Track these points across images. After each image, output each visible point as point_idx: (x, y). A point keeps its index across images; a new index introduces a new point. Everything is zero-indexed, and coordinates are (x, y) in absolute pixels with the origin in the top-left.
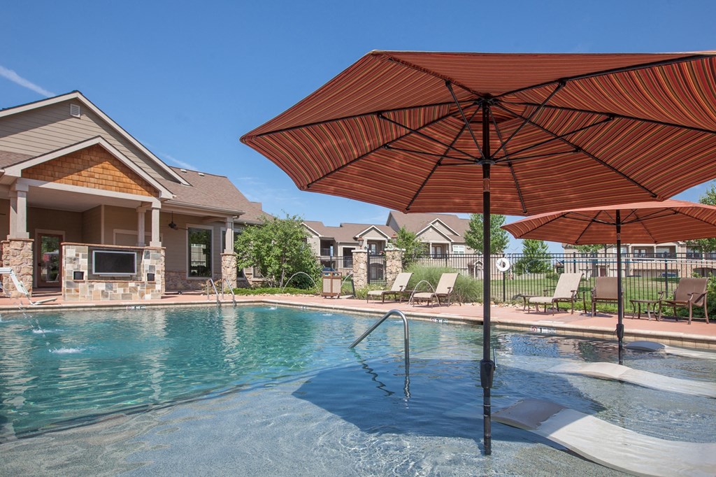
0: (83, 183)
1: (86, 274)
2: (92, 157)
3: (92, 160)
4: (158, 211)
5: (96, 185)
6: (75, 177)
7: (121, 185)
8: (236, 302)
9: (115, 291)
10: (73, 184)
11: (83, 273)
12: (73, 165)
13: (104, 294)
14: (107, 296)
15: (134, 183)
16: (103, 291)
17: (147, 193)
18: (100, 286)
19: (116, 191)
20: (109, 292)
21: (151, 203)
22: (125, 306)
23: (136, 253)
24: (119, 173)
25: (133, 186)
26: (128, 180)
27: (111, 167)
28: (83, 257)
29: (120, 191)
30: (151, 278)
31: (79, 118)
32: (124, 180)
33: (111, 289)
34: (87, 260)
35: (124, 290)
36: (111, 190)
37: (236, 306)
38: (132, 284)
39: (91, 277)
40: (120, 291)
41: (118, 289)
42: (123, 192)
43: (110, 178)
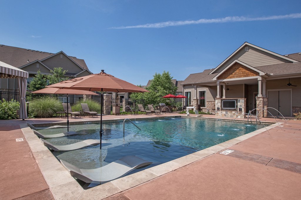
0: (233, 77)
1: (220, 108)
2: (236, 67)
3: (235, 68)
4: (261, 81)
5: (237, 77)
6: (231, 76)
7: (245, 74)
8: (261, 122)
9: (228, 114)
10: (230, 78)
11: (219, 108)
12: (230, 72)
13: (225, 115)
14: (226, 116)
15: (249, 72)
16: (225, 114)
17: (255, 75)
18: (224, 112)
19: (243, 77)
20: (226, 114)
21: (257, 78)
22: (216, 119)
23: (235, 101)
24: (244, 70)
25: (250, 74)
26: (248, 72)
27: (242, 68)
28: (219, 103)
29: (245, 77)
30: (240, 110)
31: (248, 51)
32: (246, 72)
33: (227, 113)
34: (220, 104)
35: (231, 114)
36: (242, 77)
37: (260, 124)
38: (233, 112)
39: (222, 109)
40: (230, 114)
41: (229, 114)
42: (246, 77)
43: (241, 73)
